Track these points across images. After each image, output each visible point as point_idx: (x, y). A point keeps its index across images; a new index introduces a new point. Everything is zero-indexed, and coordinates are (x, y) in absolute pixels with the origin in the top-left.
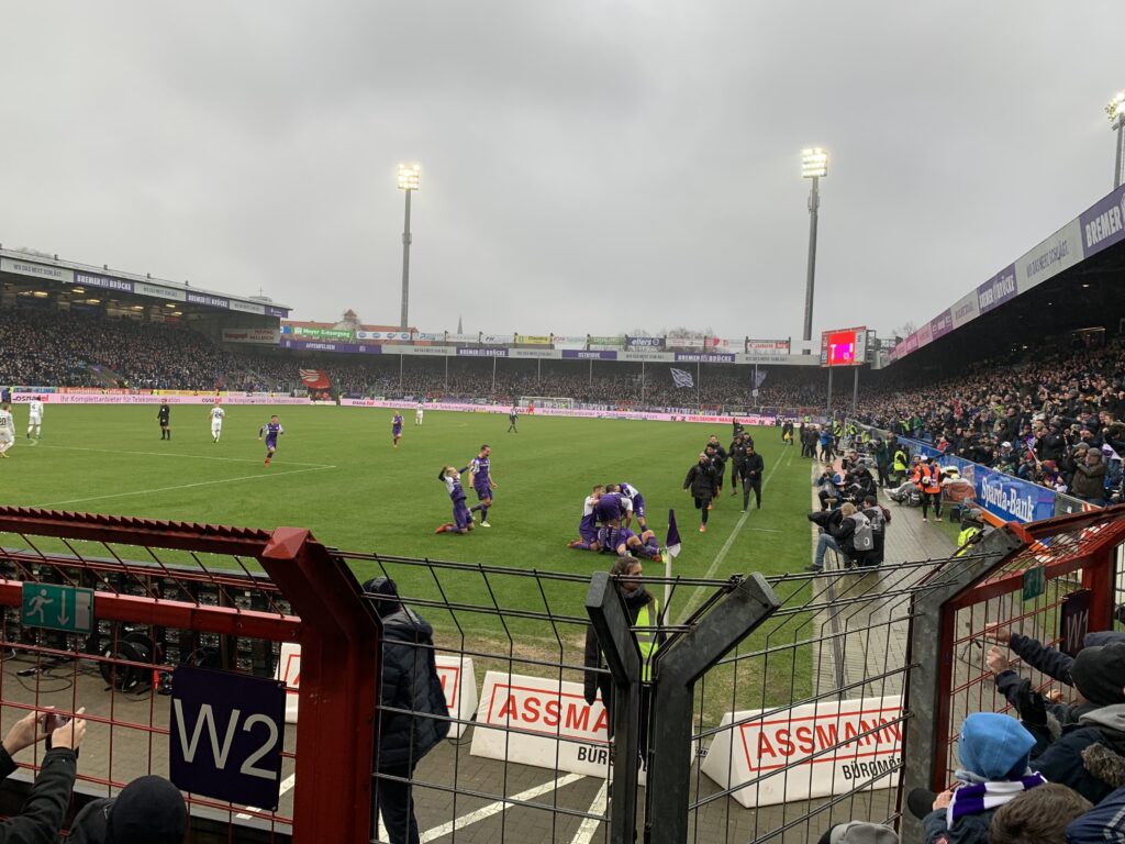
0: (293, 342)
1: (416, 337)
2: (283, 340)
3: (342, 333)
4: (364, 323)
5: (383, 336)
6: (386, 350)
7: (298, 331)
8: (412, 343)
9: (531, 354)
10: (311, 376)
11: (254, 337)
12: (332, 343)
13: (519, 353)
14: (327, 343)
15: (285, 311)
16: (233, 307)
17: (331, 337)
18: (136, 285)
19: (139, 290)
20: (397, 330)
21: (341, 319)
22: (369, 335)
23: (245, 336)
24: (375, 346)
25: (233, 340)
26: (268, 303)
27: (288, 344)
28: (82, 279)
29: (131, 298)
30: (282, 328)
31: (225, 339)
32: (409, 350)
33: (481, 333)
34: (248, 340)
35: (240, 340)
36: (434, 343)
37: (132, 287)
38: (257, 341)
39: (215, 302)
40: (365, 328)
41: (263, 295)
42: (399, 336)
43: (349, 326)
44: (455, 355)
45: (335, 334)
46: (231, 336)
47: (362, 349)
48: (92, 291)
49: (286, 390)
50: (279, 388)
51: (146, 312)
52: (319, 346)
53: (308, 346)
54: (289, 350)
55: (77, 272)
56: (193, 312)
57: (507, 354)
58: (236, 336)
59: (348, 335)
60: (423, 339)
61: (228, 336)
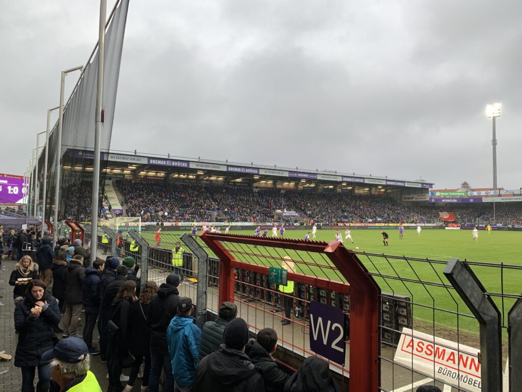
0: (435, 199)
1: (502, 192)
2: (431, 198)
3: (461, 193)
4: (473, 187)
5: (483, 193)
6: (485, 200)
7: (438, 194)
8: (500, 195)
10: (445, 215)
11: (416, 198)
12: (456, 199)
14: (453, 199)
15: (431, 185)
16: (406, 185)
17: (454, 196)
18: (365, 179)
19: (366, 181)
20: (491, 190)
21: (461, 186)
22: (475, 194)
23: (413, 198)
24: (479, 198)
25: (407, 200)
26: (424, 182)
27: (433, 201)
28: (345, 179)
29: (363, 185)
30: (430, 193)
31: (404, 200)
32: (499, 200)
34: (414, 200)
35: (410, 200)
36: (514, 195)
37: (364, 181)
38: (417, 200)
39: (398, 184)
40: (473, 190)
41: (422, 179)
42: (492, 193)
43: (465, 190)
45: (456, 194)
46: (406, 199)
47: (471, 201)
48: (349, 184)
49: (433, 222)
51: (370, 191)
52: (448, 201)
53: (443, 201)
54: (434, 203)
55: (343, 177)
56: (389, 189)
58: (409, 198)
59: (463, 194)
60: (507, 193)
61: (405, 198)
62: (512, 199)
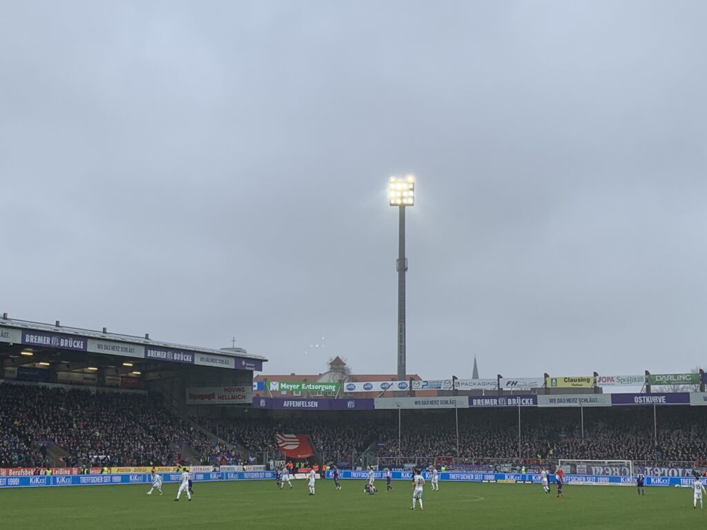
0: (268, 400)
1: (417, 386)
2: (257, 399)
3: (327, 387)
4: (354, 372)
5: (376, 387)
6: (380, 404)
7: (274, 386)
8: (412, 393)
9: (569, 401)
10: (290, 444)
11: (222, 397)
12: (315, 400)
13: (551, 401)
14: (308, 400)
15: (258, 363)
16: (198, 361)
17: (314, 392)
18: (89, 342)
19: (92, 348)
20: (393, 378)
21: (327, 368)
22: (359, 387)
23: (212, 396)
24: (366, 400)
25: (198, 401)
26: (241, 354)
27: (262, 403)
28: (30, 339)
29: (81, 358)
30: (255, 384)
31: (190, 401)
32: (408, 403)
33: (499, 377)
34: (216, 401)
35: (206, 401)
36: (441, 393)
37: (85, 345)
38: (225, 402)
39: (177, 357)
40: (355, 379)
41: (237, 346)
42: (395, 386)
43: (338, 377)
44: (467, 406)
45: (317, 387)
46: (196, 397)
47: (350, 405)
48: (42, 353)
49: (259, 462)
50: (252, 459)
51: (100, 373)
52: (298, 404)
53: (286, 404)
54: (263, 410)
55: (26, 331)
56: (152, 371)
57: (535, 402)
58: (202, 397)
59: (333, 388)
60: (426, 388)
61: (193, 397)
62: (436, 402)
